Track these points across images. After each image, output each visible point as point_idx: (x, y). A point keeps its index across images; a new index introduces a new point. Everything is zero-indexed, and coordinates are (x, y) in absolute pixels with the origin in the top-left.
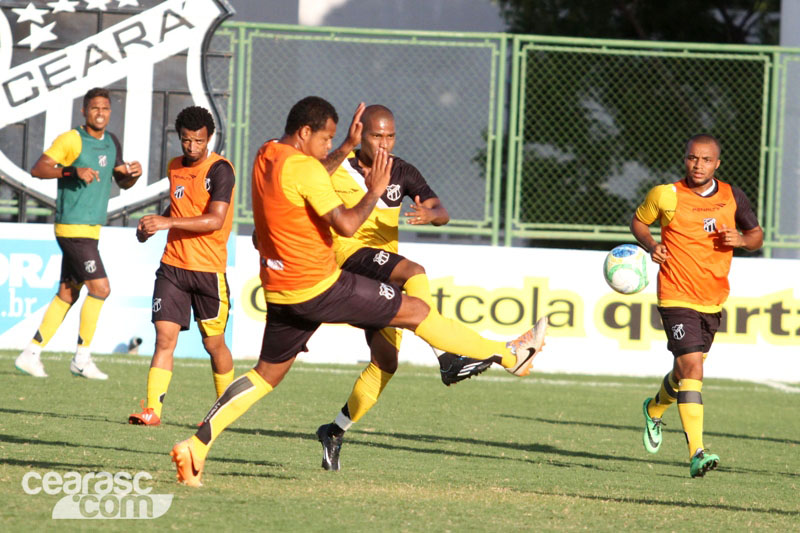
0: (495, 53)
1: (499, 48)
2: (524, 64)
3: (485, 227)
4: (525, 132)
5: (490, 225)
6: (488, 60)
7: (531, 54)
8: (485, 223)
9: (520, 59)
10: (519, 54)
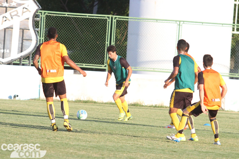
0: (108, 20)
1: (109, 19)
2: (115, 24)
3: (104, 67)
4: (115, 42)
5: (106, 66)
6: (106, 22)
7: (117, 21)
8: (104, 66)
9: (115, 22)
10: (114, 21)
